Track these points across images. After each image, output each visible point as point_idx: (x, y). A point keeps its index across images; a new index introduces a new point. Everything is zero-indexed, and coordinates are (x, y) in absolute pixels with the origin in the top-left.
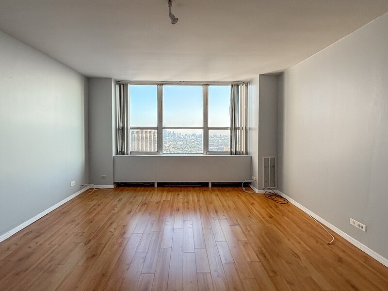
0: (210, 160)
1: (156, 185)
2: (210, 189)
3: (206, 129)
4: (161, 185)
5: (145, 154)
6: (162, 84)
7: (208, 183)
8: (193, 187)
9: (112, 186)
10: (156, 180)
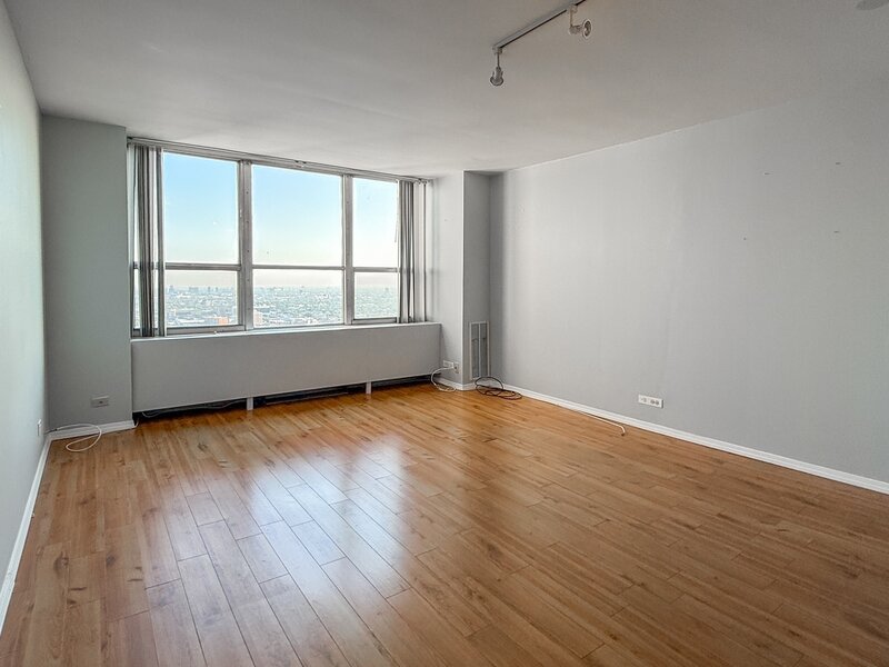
0: (360, 336)
1: (250, 406)
2: (369, 397)
3: (349, 270)
4: (261, 402)
5: (213, 332)
6: (251, 162)
7: (365, 384)
8: (335, 397)
9: (130, 424)
10: (249, 392)
